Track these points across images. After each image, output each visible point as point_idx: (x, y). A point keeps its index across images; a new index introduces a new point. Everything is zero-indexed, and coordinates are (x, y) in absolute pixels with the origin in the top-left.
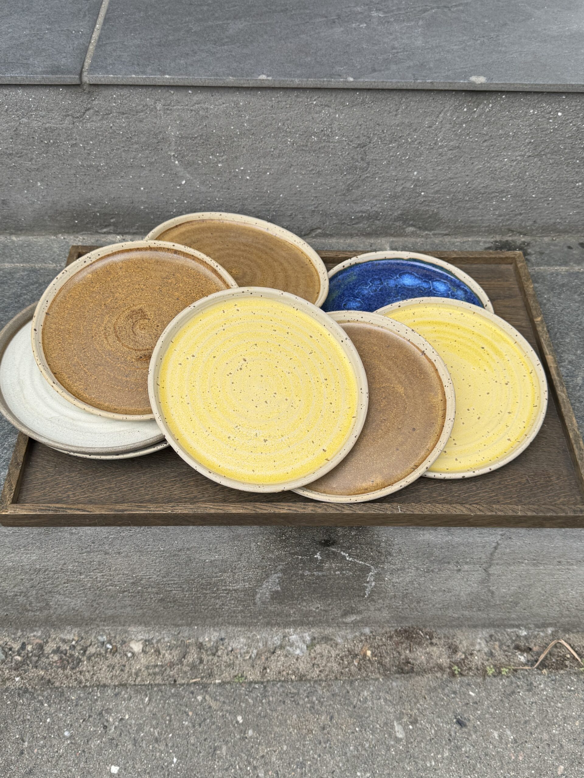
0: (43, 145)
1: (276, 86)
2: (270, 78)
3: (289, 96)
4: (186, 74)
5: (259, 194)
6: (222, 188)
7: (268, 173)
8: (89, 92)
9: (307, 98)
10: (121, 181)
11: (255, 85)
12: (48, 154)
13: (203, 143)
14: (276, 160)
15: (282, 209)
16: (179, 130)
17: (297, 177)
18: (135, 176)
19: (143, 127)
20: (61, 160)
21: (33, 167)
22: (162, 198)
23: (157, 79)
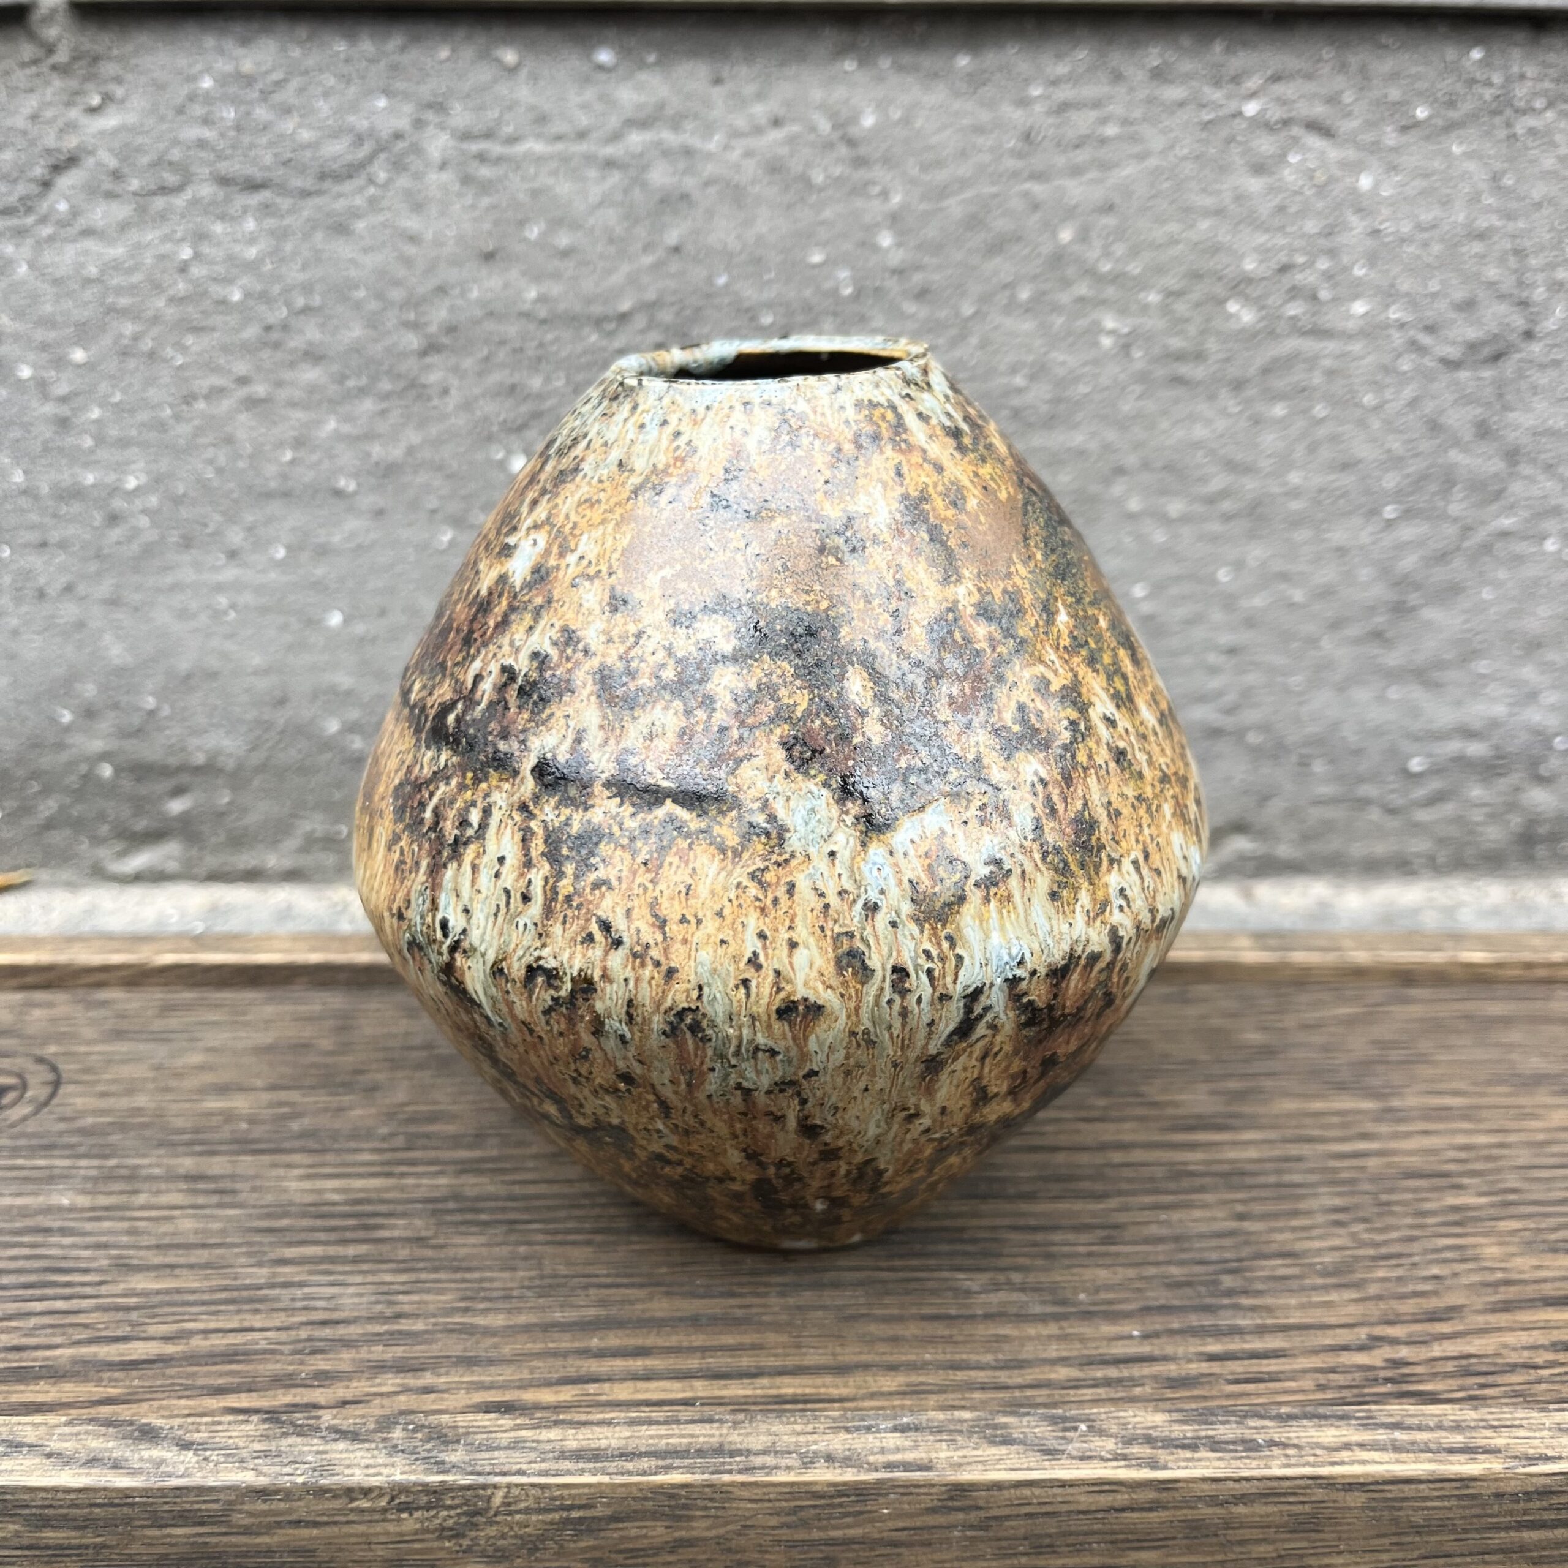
8: (74, 59)
9: (1217, 83)
10: (229, 574)
18: (300, 548)
19: (353, 263)
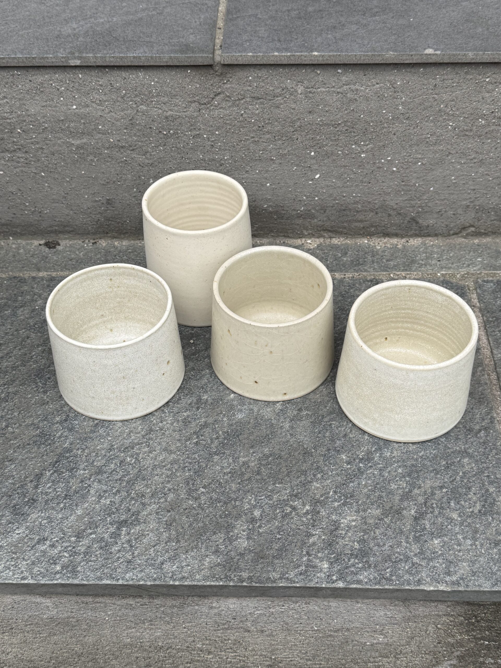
0: (162, 136)
1: (445, 62)
2: (438, 52)
3: (457, 73)
4: (338, 50)
5: (405, 188)
6: (362, 182)
7: (420, 164)
8: (222, 74)
9: (480, 75)
11: (419, 61)
12: (165, 147)
13: (347, 130)
14: (432, 148)
15: (430, 204)
16: (321, 116)
17: (453, 167)
18: (262, 171)
19: (279, 114)
20: (179, 154)
21: (147, 161)
22: (290, 195)
23: (303, 57)
